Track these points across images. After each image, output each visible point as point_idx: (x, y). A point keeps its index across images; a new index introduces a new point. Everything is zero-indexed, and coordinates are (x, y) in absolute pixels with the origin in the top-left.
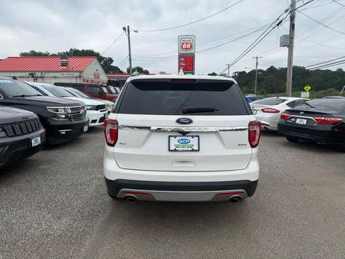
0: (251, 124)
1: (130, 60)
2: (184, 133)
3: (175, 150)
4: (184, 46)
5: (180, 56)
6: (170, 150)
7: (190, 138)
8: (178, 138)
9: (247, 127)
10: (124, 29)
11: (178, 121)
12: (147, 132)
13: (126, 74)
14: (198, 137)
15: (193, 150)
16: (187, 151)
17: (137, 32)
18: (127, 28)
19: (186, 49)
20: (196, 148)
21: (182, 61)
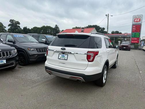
0: (88, 52)
1: (108, 28)
2: (63, 53)
3: (60, 59)
4: (136, 20)
5: (133, 25)
6: (58, 59)
7: (65, 55)
8: (62, 55)
9: (86, 53)
10: (106, 15)
11: (61, 49)
12: (53, 52)
13: (111, 34)
14: (68, 55)
15: (65, 59)
16: (63, 59)
17: (112, 16)
18: (107, 15)
19: (137, 21)
20: (66, 59)
21: (134, 28)
